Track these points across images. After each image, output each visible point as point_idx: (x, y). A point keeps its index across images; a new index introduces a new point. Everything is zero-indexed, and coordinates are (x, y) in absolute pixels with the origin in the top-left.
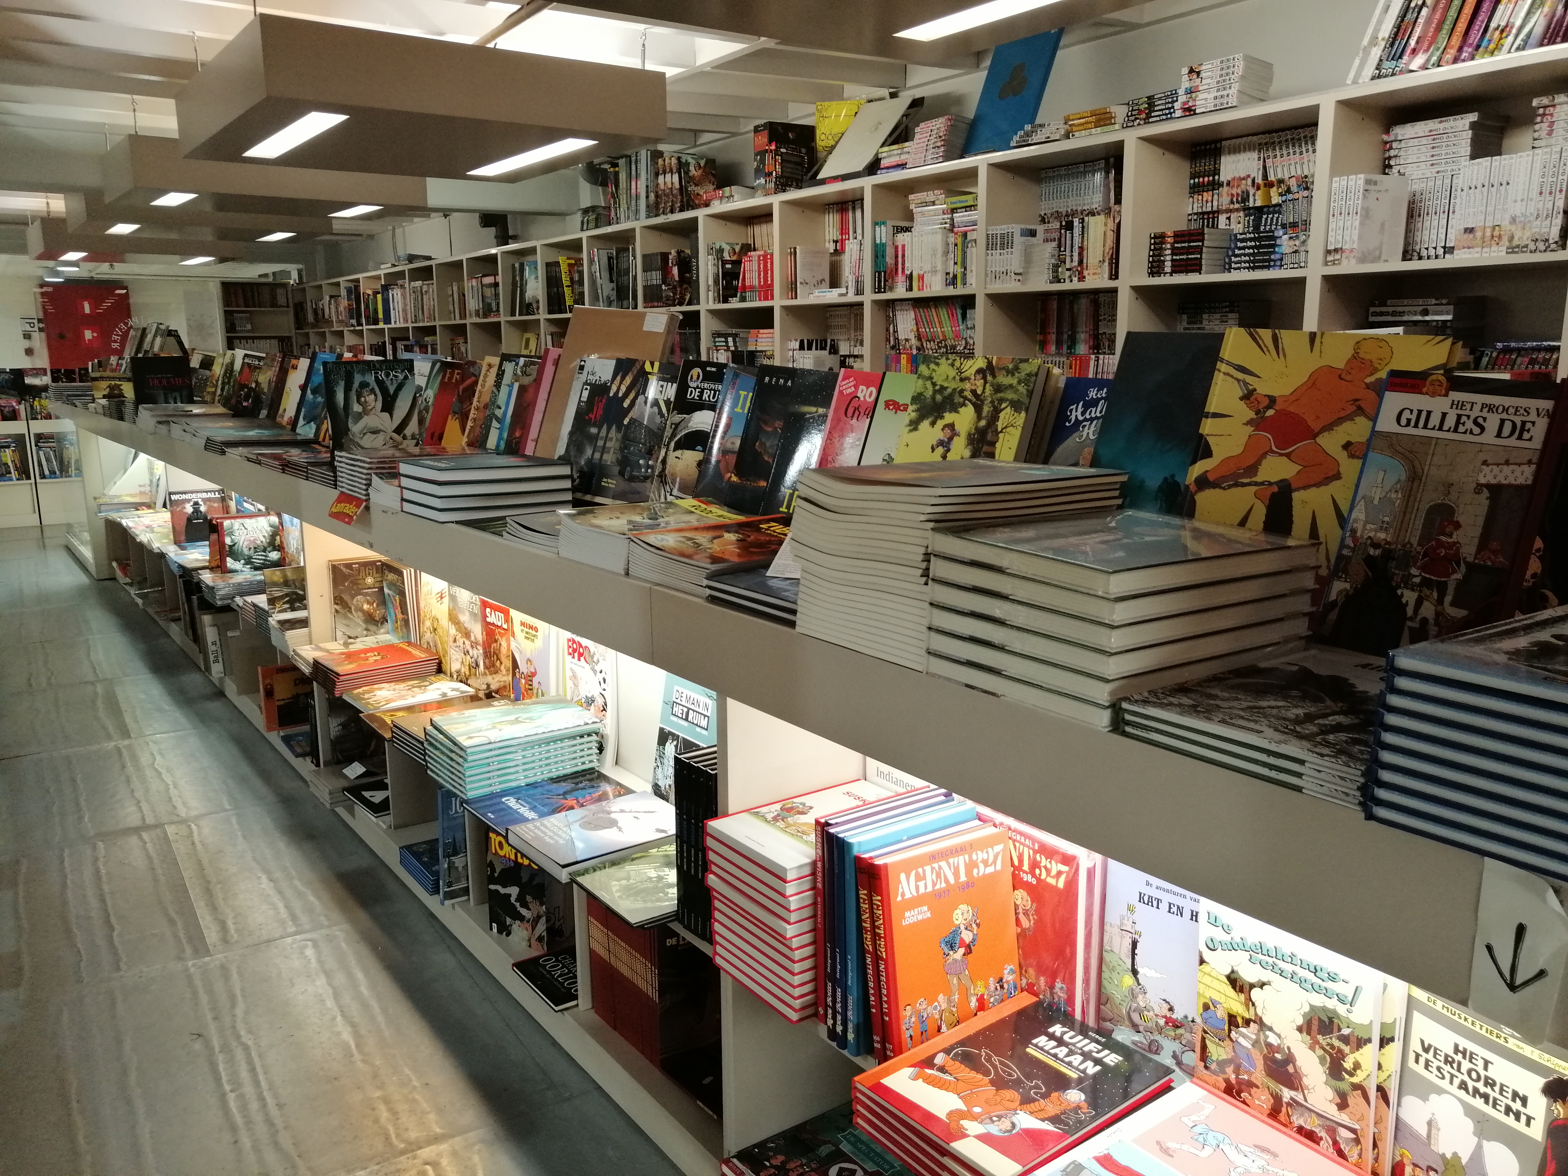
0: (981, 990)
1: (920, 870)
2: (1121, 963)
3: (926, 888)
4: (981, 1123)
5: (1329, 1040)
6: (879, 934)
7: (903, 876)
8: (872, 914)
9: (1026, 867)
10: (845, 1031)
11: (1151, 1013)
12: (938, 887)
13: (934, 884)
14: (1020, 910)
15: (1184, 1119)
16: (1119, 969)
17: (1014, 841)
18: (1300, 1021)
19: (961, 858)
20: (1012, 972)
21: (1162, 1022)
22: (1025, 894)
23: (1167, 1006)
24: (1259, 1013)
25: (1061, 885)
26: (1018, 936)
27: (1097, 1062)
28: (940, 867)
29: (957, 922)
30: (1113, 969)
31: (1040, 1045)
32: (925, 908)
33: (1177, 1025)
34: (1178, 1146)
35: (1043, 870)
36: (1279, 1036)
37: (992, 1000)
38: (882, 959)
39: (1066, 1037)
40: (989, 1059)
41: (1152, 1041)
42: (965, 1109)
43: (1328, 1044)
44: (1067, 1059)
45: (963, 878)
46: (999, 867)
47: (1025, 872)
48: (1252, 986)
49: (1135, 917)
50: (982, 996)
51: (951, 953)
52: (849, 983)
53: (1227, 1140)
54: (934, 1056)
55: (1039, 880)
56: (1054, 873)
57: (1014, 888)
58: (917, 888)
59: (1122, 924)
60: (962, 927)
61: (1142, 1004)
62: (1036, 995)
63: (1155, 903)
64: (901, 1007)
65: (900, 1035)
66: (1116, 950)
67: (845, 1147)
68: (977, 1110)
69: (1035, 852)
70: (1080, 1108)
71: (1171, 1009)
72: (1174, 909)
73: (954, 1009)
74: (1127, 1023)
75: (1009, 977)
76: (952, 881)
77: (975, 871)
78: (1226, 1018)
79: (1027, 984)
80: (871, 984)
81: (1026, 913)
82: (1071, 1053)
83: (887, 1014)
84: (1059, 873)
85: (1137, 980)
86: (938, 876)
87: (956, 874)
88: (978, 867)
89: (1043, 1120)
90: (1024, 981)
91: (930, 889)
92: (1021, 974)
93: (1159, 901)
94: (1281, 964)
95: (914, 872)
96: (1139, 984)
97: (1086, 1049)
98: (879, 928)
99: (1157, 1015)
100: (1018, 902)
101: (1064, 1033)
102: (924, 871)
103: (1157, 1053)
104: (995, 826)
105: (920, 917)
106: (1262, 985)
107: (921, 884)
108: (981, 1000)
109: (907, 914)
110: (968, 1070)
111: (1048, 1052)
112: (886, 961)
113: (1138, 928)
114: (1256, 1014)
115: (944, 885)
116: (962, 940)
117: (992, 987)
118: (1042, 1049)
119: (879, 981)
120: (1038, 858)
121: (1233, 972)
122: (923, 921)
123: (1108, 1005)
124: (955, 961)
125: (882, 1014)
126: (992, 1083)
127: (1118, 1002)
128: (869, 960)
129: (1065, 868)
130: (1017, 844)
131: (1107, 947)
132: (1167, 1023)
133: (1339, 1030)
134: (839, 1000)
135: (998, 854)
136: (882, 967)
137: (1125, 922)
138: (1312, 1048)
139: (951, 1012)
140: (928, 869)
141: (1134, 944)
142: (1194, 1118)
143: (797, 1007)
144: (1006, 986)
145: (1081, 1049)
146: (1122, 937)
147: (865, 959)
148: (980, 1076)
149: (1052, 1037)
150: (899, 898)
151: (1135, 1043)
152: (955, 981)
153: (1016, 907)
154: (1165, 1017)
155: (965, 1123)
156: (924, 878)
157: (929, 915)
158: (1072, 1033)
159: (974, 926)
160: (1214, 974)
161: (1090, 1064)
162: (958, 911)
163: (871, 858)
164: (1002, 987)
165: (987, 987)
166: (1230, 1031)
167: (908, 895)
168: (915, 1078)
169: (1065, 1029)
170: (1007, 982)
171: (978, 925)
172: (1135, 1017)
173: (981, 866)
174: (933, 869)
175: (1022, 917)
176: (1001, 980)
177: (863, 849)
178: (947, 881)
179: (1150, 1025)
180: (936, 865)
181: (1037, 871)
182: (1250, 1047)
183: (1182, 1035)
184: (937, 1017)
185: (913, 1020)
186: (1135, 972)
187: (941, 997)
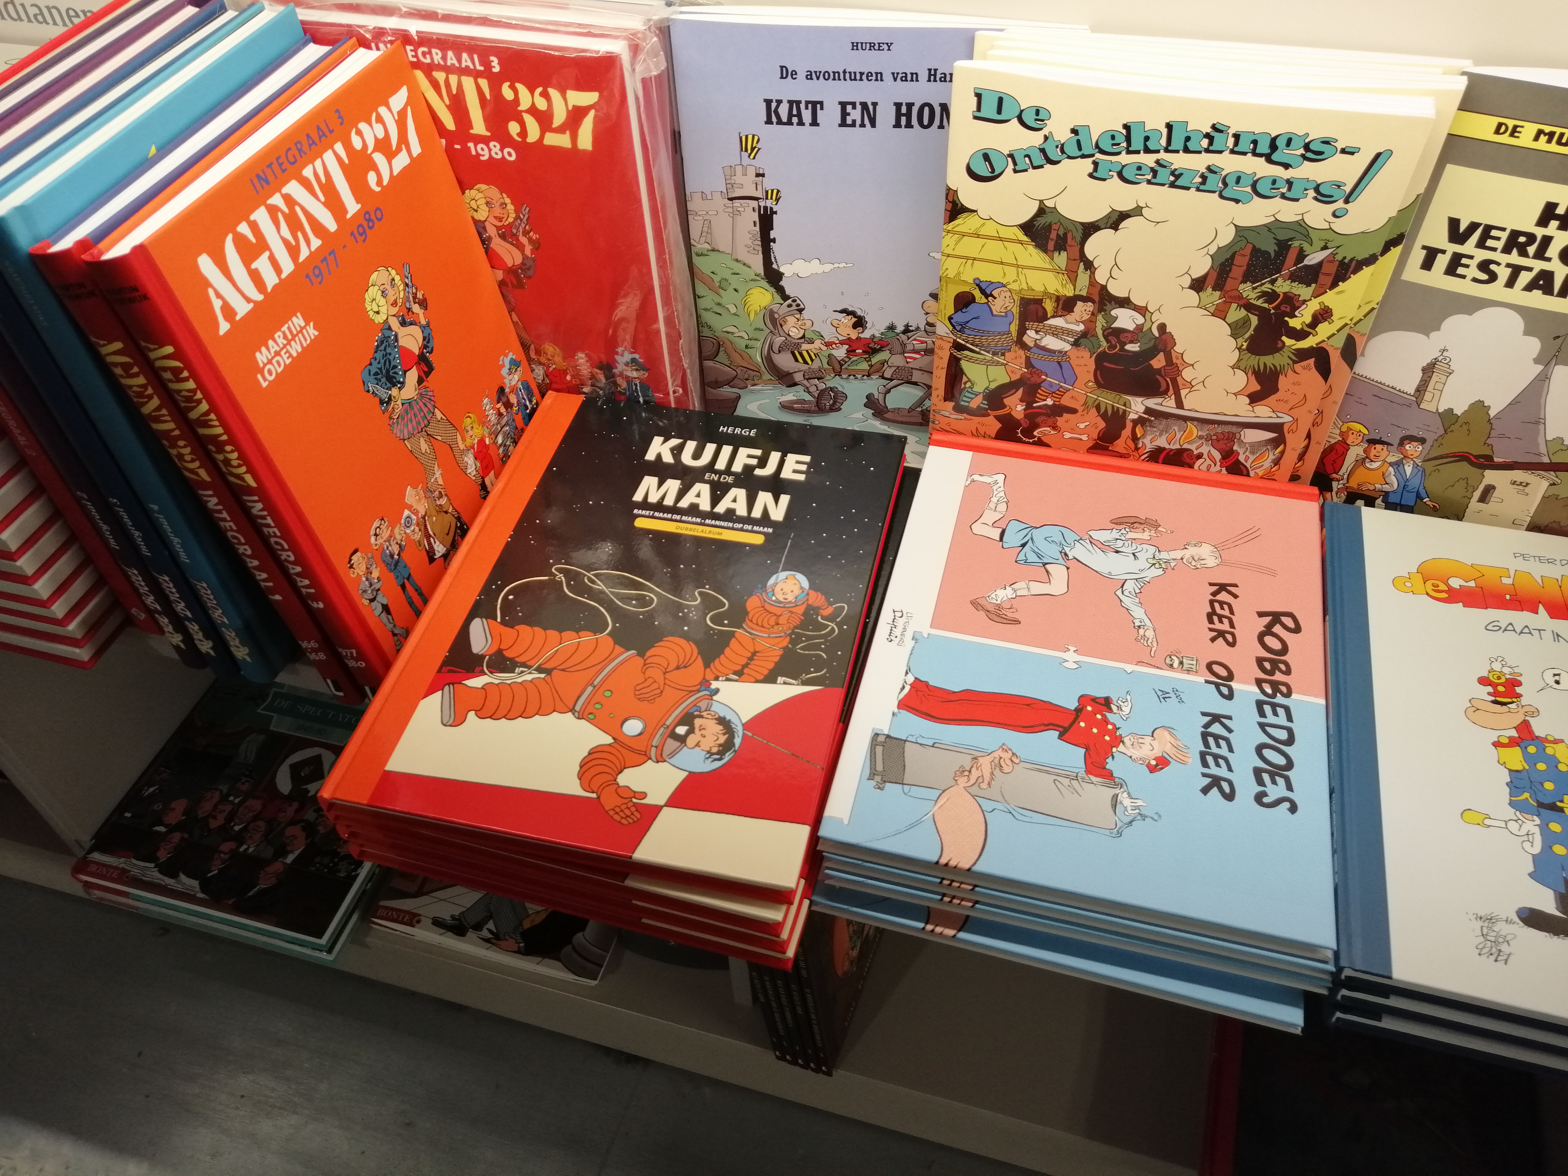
0: (475, 432)
1: (243, 228)
2: (738, 267)
3: (277, 267)
4: (660, 759)
5: (1267, 287)
6: (214, 438)
7: (206, 264)
8: (170, 398)
9: (479, 127)
10: (221, 644)
11: (818, 344)
12: (304, 253)
13: (293, 251)
14: (491, 231)
15: (978, 528)
16: (734, 281)
17: (429, 70)
18: (1202, 266)
19: (328, 156)
20: (515, 364)
21: (840, 352)
22: (493, 192)
23: (849, 321)
24: (1101, 277)
25: (585, 139)
26: (502, 284)
27: (776, 485)
28: (289, 200)
29: (380, 319)
30: (723, 285)
31: (653, 499)
32: (298, 321)
33: (871, 348)
34: (1009, 593)
35: (529, 120)
36: (1142, 310)
37: (500, 440)
38: (250, 491)
39: (687, 458)
40: (581, 588)
41: (822, 393)
42: (608, 740)
43: (1264, 294)
44: (720, 509)
45: (352, 207)
46: (416, 149)
47: (479, 139)
48: (1090, 229)
49: (761, 162)
50: (481, 441)
51: (394, 392)
52: (183, 557)
53: (1070, 536)
54: (463, 637)
55: (522, 147)
56: (559, 117)
57: (463, 186)
58: (256, 278)
59: (730, 185)
60: (394, 323)
61: (795, 333)
62: (575, 390)
63: (807, 115)
64: (339, 562)
65: (362, 621)
66: (723, 244)
67: (281, 725)
68: (633, 727)
69: (495, 81)
70: (816, 610)
71: (860, 323)
72: (855, 114)
73: (443, 501)
74: (767, 376)
75: (513, 380)
76: (331, 225)
77: (372, 178)
78: (1016, 310)
79: (547, 374)
80: (245, 550)
81: (507, 234)
82: (718, 492)
83: (315, 598)
84: (576, 115)
85: (781, 291)
86: (294, 225)
87: (334, 203)
88: (375, 168)
89: (770, 679)
90: (539, 372)
91: (288, 267)
92: (530, 360)
93: (815, 106)
94: (1179, 161)
95: (230, 238)
96: (785, 297)
97: (737, 467)
98: (206, 424)
99: (828, 344)
100: (481, 215)
101: (677, 451)
102: (254, 227)
103: (834, 408)
104: (364, 43)
105: (295, 348)
106: (1116, 220)
107: (262, 264)
108: (482, 453)
109: (261, 357)
110: (553, 634)
111: (674, 510)
112: (261, 492)
113: (769, 183)
114: (1093, 282)
115: (316, 243)
116: (405, 351)
117: (493, 417)
118: (659, 507)
119: (264, 540)
120: (508, 93)
121: (1042, 211)
122: (306, 351)
123: (722, 357)
124: (408, 404)
125: (303, 600)
126: (622, 639)
127: (741, 344)
128: (212, 503)
129: (588, 98)
130: (440, 76)
131: (699, 245)
132: (851, 352)
133: (1301, 255)
134: (174, 596)
135: (402, 114)
136: (257, 508)
137: (739, 178)
138: (1220, 313)
139: (442, 510)
140: (261, 216)
141: (766, 220)
142: (990, 517)
143: (79, 635)
144: (513, 399)
145: (728, 471)
146: (735, 214)
147: (201, 505)
148: (587, 637)
149: (661, 471)
150: (224, 327)
151: (786, 407)
152: (424, 446)
153: (480, 226)
154: (848, 341)
155: (629, 778)
156: (262, 245)
157: (312, 332)
158: (691, 446)
159: (416, 308)
160: (989, 229)
161: (764, 498)
162: (373, 292)
163: (84, 245)
164: (508, 405)
165: (483, 420)
166: (1022, 331)
167: (242, 309)
168: (458, 721)
169: (674, 442)
170: (514, 390)
171: (423, 304)
172: (784, 361)
173: (379, 159)
174: (273, 211)
175: (499, 245)
176: (502, 390)
177: (45, 226)
178: (318, 228)
179: (816, 365)
180: (276, 200)
181: (514, 128)
182: (1067, 347)
183: (883, 363)
184: (418, 536)
185: (376, 574)
186: (773, 277)
187: (411, 495)
